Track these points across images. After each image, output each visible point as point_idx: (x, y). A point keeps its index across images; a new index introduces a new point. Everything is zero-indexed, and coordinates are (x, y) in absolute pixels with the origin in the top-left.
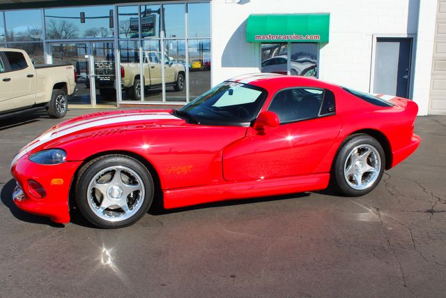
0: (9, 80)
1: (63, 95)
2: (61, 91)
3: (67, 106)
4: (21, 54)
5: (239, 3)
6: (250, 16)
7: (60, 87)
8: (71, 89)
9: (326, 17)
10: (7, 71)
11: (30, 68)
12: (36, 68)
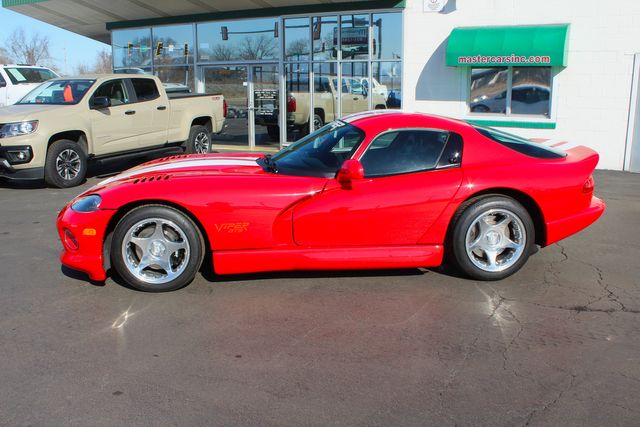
0: (133, 112)
1: (206, 133)
2: (204, 128)
3: (210, 147)
4: (152, 81)
5: (441, 12)
6: (455, 31)
7: (202, 122)
8: (218, 124)
9: (561, 31)
10: (132, 102)
11: (163, 99)
12: (171, 98)
